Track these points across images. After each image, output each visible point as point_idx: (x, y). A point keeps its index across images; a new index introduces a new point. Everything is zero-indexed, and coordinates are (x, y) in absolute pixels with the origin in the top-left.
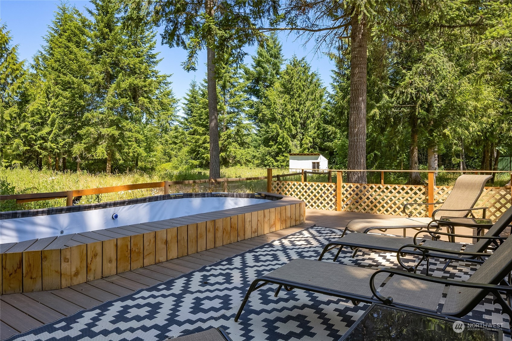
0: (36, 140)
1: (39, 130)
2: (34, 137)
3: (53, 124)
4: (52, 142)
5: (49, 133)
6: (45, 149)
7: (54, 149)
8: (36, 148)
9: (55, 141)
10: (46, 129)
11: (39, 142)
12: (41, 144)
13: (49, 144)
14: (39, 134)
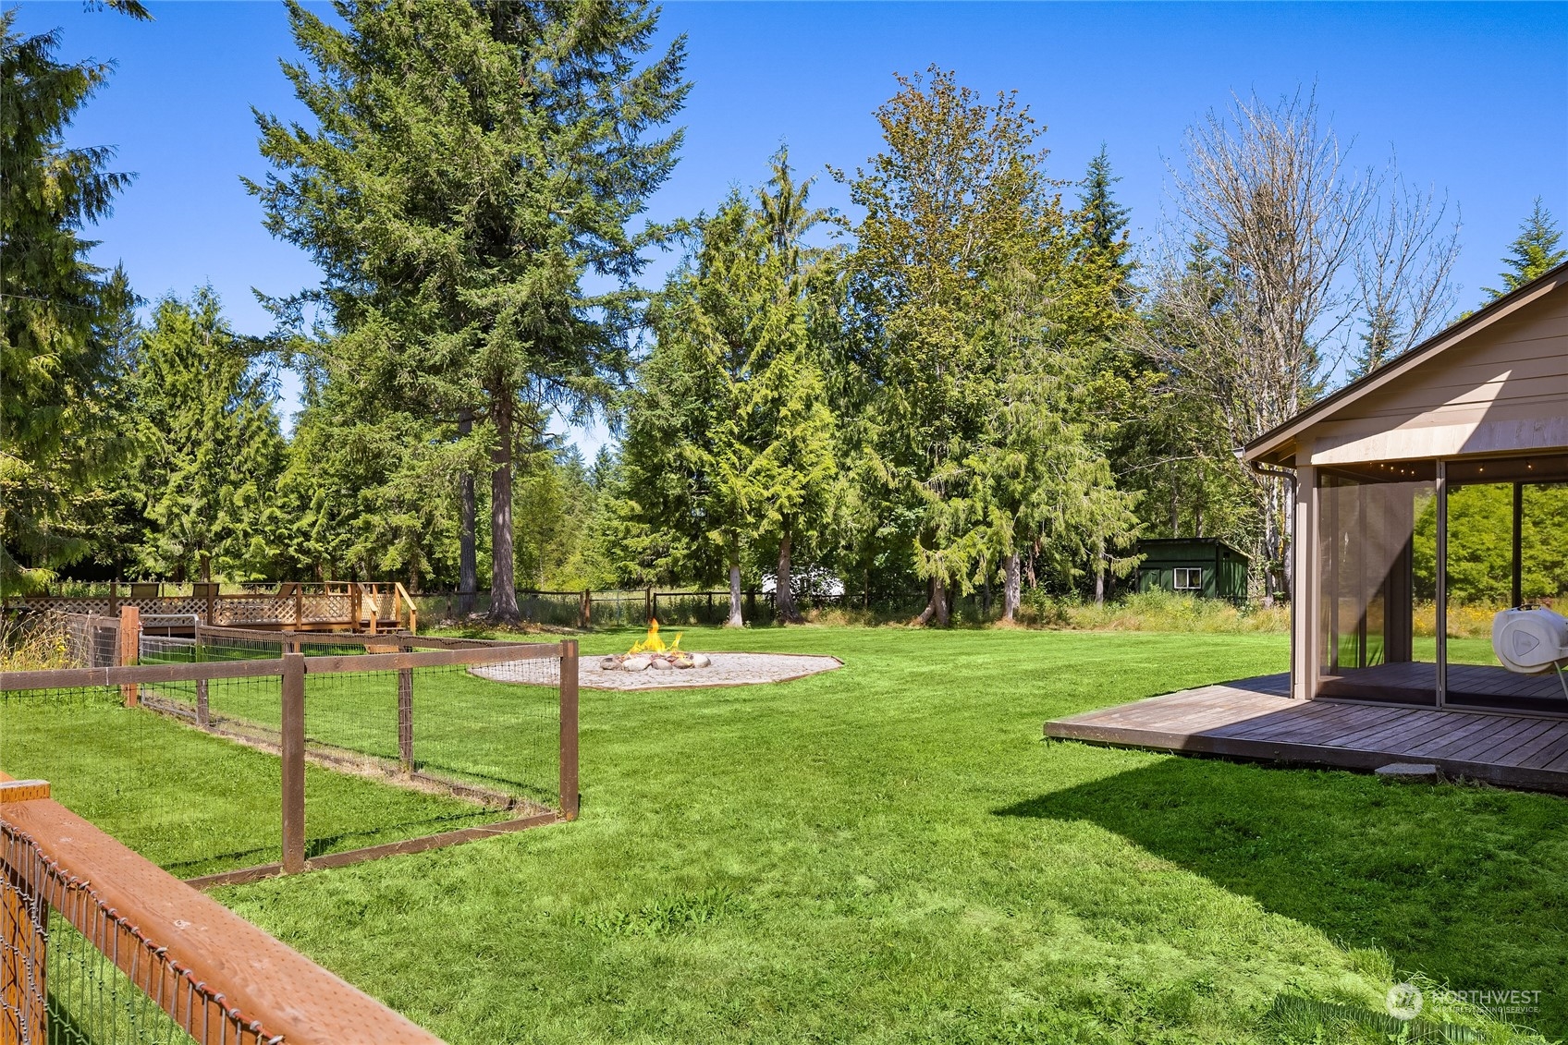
0: (290, 537)
1: (298, 519)
2: (286, 532)
3: (319, 506)
4: (318, 541)
5: (314, 524)
6: (307, 552)
7: (320, 552)
8: (291, 551)
9: (322, 538)
10: (309, 517)
11: (295, 541)
12: (300, 545)
13: (312, 544)
14: (295, 527)
